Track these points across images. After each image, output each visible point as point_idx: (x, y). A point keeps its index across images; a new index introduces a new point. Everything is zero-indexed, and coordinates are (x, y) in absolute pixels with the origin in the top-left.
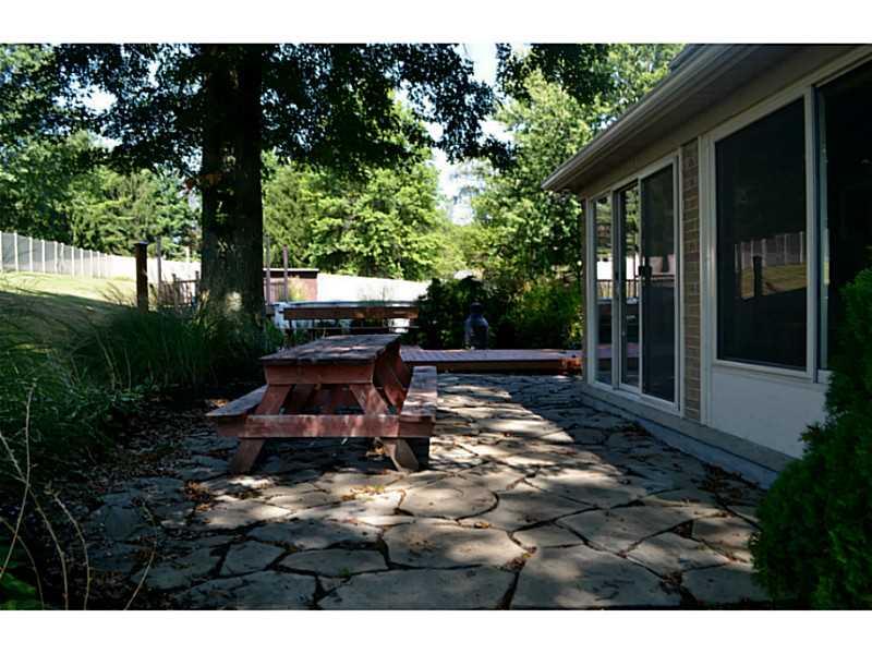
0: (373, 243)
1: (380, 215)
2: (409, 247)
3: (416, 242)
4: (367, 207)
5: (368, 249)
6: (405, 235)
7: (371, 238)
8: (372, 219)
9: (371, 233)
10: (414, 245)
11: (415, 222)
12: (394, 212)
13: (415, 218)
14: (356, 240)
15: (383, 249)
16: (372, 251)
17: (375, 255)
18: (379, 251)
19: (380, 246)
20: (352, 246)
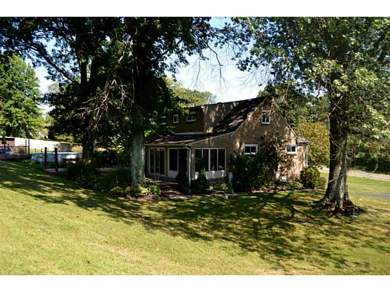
0: (14, 121)
1: (17, 110)
2: (29, 123)
3: (33, 121)
4: (12, 106)
5: (12, 124)
6: (28, 118)
7: (13, 119)
8: (14, 112)
9: (14, 117)
10: (33, 123)
11: (32, 113)
12: (23, 109)
13: (32, 111)
14: (6, 120)
15: (19, 124)
16: (14, 125)
17: (15, 126)
18: (17, 125)
19: (17, 123)
20: (4, 122)
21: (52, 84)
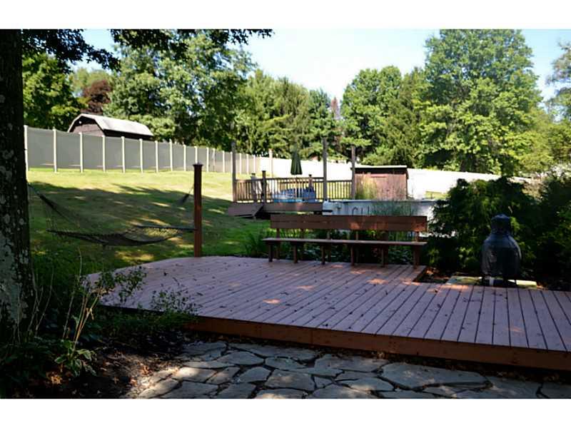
0: (473, 142)
1: (479, 117)
3: (513, 140)
4: (468, 112)
5: (469, 148)
6: (503, 133)
7: (471, 138)
8: (472, 122)
9: (472, 134)
10: (511, 143)
11: (512, 123)
12: (493, 114)
13: (512, 119)
14: (458, 140)
15: (482, 147)
16: (472, 149)
17: (474, 152)
18: (478, 148)
19: (479, 144)
20: (455, 145)
21: (560, 56)
